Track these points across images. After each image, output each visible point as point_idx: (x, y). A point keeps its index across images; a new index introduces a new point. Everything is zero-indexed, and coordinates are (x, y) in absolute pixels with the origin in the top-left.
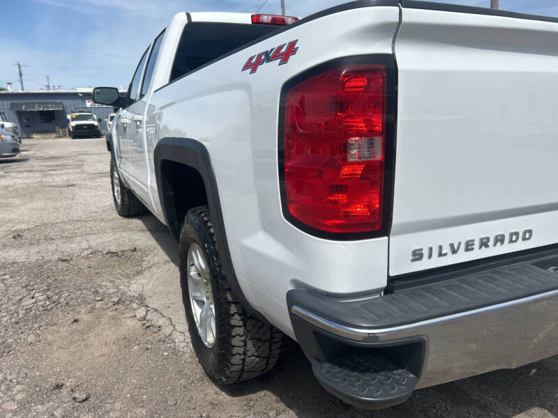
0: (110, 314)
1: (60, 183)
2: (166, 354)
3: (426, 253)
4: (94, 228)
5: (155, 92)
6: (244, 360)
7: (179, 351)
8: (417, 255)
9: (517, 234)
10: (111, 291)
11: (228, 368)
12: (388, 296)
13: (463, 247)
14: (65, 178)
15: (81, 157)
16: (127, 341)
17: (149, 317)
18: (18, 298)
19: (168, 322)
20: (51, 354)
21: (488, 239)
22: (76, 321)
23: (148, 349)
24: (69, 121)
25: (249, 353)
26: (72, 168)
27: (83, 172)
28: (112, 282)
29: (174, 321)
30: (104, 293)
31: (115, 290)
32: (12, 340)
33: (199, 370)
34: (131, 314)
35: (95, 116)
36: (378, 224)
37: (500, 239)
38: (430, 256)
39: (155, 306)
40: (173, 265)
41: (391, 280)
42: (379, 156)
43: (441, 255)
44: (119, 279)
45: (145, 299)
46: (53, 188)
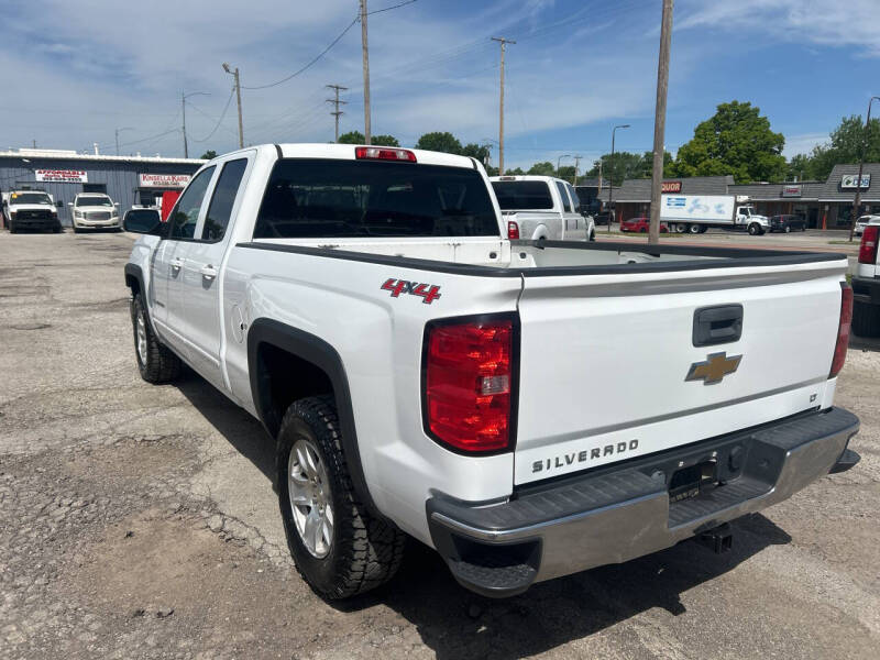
0: (173, 525)
1: (24, 322)
2: (260, 571)
3: (545, 464)
4: (110, 402)
5: (238, 245)
6: (365, 566)
7: (276, 568)
8: (538, 467)
9: (624, 444)
10: (167, 494)
11: (348, 576)
12: (513, 503)
13: (576, 458)
14: (30, 311)
15: (40, 272)
16: (205, 558)
17: (227, 528)
18: (40, 507)
19: (254, 533)
20: (112, 577)
21: (598, 450)
22: (130, 535)
23: (236, 567)
24: (6, 204)
25: (371, 559)
26: (34, 293)
27: (54, 301)
28: (163, 482)
29: (262, 531)
30: (157, 498)
31: (171, 494)
32: (54, 562)
33: (304, 588)
34: (202, 524)
35: (51, 197)
36: (505, 442)
37: (609, 450)
38: (548, 467)
39: (233, 514)
40: (242, 457)
41: (516, 488)
42: (506, 390)
43: (557, 465)
44: (172, 478)
45: (216, 505)
46: (17, 332)
